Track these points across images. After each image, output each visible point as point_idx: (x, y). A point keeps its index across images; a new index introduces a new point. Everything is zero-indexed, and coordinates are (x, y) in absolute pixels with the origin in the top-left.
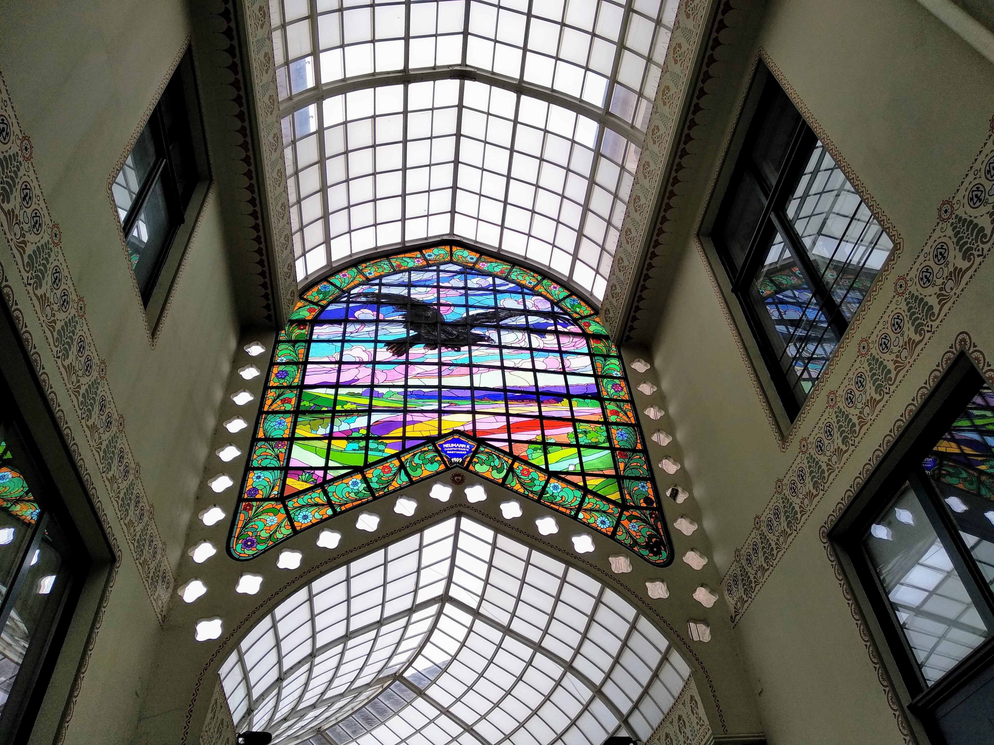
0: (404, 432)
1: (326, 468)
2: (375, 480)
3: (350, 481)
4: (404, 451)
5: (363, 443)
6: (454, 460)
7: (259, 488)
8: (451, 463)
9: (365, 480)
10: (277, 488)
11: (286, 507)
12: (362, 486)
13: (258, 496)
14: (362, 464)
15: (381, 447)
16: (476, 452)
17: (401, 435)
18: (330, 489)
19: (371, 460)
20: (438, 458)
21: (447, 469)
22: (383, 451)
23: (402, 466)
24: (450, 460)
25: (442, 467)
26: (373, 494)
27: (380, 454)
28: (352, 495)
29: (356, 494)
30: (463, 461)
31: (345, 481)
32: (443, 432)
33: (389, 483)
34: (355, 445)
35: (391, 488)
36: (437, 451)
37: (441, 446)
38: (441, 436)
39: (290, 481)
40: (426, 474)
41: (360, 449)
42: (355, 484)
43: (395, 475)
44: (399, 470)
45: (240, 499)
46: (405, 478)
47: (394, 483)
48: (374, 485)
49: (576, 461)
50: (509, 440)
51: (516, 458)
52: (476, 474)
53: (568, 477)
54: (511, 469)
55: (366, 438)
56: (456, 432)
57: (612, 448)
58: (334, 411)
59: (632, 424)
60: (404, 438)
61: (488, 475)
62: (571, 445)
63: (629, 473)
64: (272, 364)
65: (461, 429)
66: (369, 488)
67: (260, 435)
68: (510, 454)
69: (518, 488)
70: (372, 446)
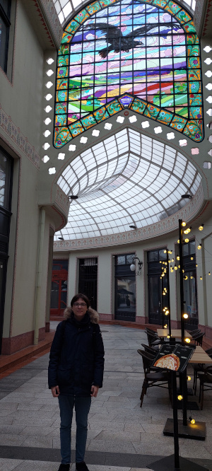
0: (107, 95)
1: (80, 113)
2: (97, 116)
3: (89, 117)
4: (107, 103)
5: (92, 101)
6: (125, 105)
7: (60, 122)
8: (124, 107)
9: (94, 117)
10: (65, 122)
11: (69, 129)
12: (93, 119)
13: (60, 125)
14: (92, 110)
15: (99, 102)
16: (133, 102)
18: (82, 121)
19: (95, 108)
20: (119, 105)
21: (123, 109)
23: (106, 110)
25: (121, 109)
26: (97, 122)
27: (98, 105)
29: (91, 122)
30: (129, 105)
31: (87, 118)
32: (121, 94)
33: (102, 117)
34: (89, 103)
35: (103, 119)
36: (119, 102)
37: (120, 100)
38: (120, 96)
39: (69, 119)
40: (115, 112)
41: (91, 104)
42: (91, 118)
43: (104, 114)
44: (105, 112)
45: (54, 127)
46: (107, 115)
47: (104, 117)
48: (97, 119)
49: (173, 101)
50: (146, 95)
51: (148, 103)
52: (133, 111)
53: (168, 109)
54: (146, 108)
55: (93, 99)
56: (126, 93)
57: (188, 94)
58: (81, 88)
59: (199, 81)
60: (107, 98)
61: (138, 111)
62: (171, 94)
63: (193, 104)
64: (57, 67)
65: (128, 92)
66: (95, 120)
67: (57, 100)
68: (146, 101)
69: (148, 115)
70: (96, 102)
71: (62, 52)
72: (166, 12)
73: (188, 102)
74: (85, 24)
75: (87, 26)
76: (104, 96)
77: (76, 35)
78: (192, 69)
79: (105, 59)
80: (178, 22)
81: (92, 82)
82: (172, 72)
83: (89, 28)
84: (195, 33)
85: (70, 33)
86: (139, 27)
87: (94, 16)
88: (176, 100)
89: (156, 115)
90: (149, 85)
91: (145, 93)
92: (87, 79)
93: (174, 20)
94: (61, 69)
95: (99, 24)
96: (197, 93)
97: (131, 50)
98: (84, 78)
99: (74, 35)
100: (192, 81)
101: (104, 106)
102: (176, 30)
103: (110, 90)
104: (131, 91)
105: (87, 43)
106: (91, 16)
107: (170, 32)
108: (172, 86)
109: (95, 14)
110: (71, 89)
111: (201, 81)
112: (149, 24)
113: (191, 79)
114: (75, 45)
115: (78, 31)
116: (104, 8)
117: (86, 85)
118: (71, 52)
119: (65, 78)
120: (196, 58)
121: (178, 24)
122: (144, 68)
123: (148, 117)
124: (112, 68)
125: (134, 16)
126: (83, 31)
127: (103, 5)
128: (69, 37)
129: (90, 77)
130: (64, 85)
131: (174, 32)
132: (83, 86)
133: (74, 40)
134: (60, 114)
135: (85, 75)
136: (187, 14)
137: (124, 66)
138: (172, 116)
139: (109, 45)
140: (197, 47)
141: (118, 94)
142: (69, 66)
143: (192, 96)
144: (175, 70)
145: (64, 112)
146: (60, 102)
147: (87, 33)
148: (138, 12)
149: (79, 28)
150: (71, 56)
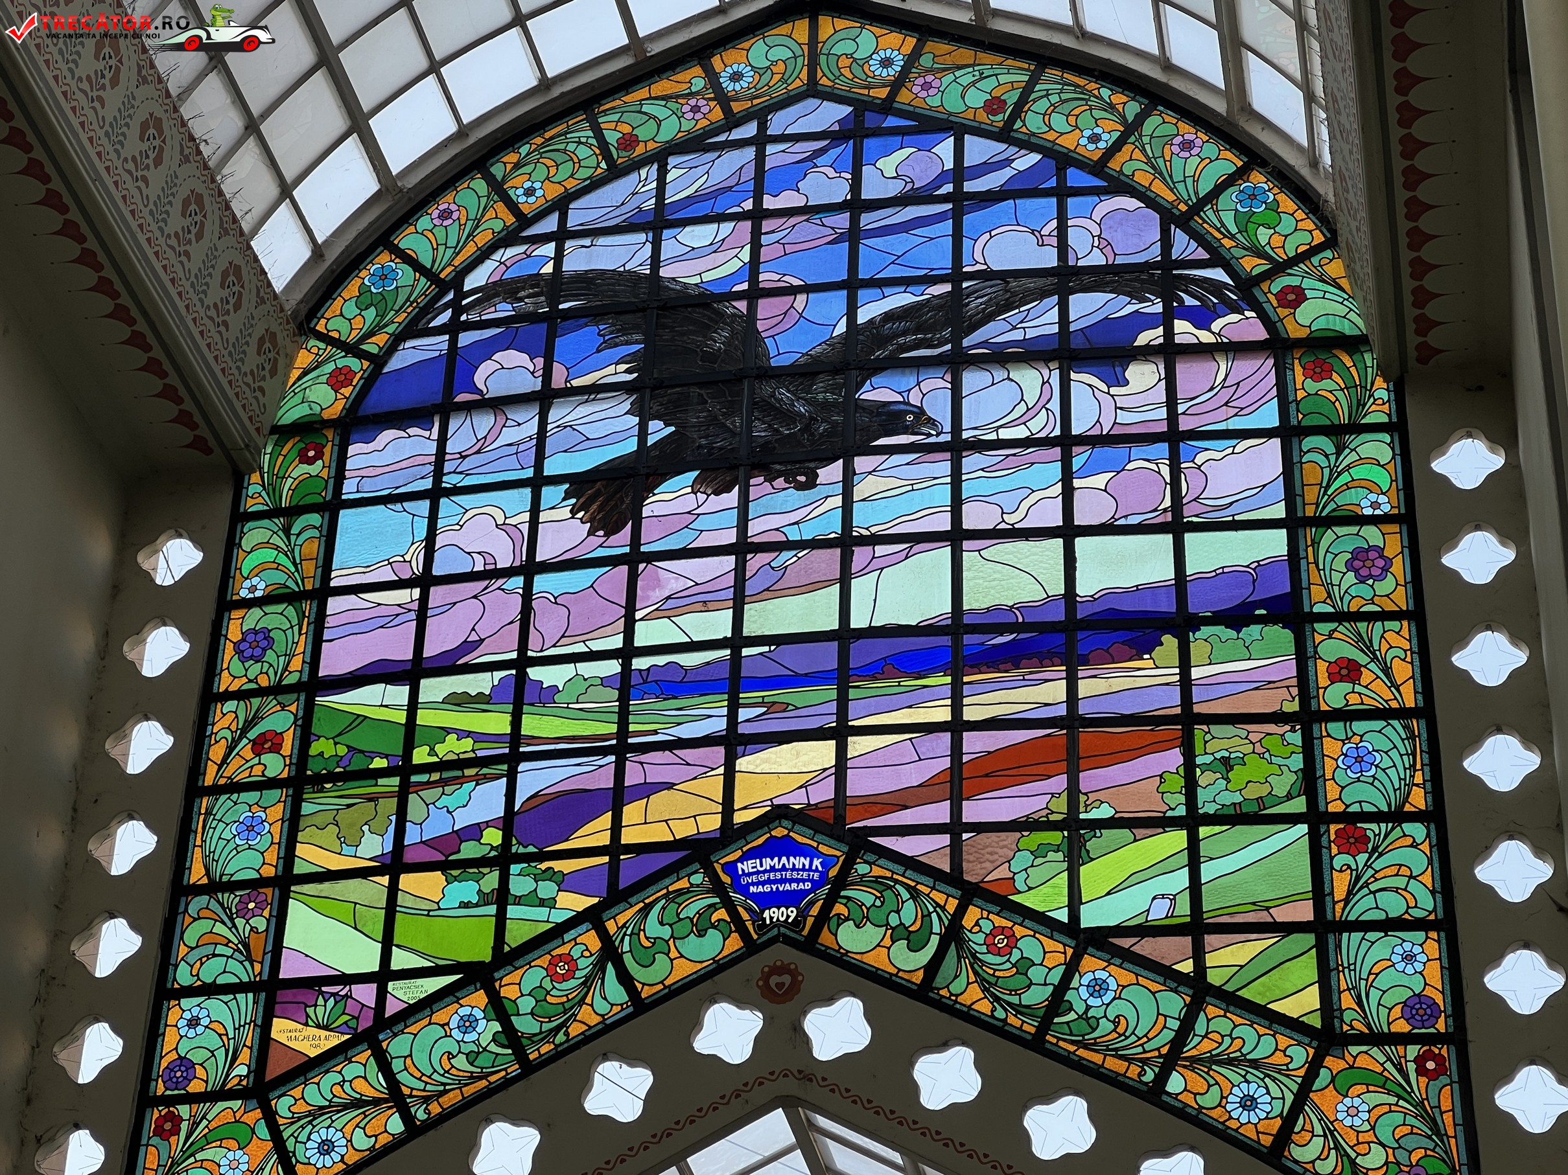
0: (616, 828)
1: (384, 976)
2: (526, 1004)
3: (451, 1014)
4: (615, 896)
5: (491, 880)
6: (774, 914)
7: (197, 1057)
8: (762, 927)
9: (499, 1009)
10: (245, 1056)
11: (270, 1117)
12: (489, 1029)
13: (195, 1087)
14: (486, 956)
15: (547, 889)
16: (841, 882)
17: (604, 839)
18: (397, 1046)
19: (516, 935)
20: (722, 914)
21: (751, 947)
22: (550, 903)
23: (610, 953)
24: (757, 917)
25: (735, 943)
26: (520, 1054)
27: (541, 913)
28: (461, 1062)
29: (472, 1057)
30: (803, 915)
31: (440, 1017)
32: (740, 818)
33: (569, 1010)
34: (467, 890)
35: (575, 1029)
36: (717, 888)
37: (730, 868)
38: (730, 833)
39: (281, 1029)
40: (684, 970)
41: (484, 899)
42: (468, 1024)
43: (587, 983)
44: (599, 968)
45: (146, 1100)
46: (616, 992)
47: (585, 1013)
48: (525, 1025)
49: (1182, 879)
50: (955, 828)
51: (971, 893)
52: (841, 960)
53: (1147, 947)
54: (954, 934)
55: (502, 860)
56: (779, 813)
57: (1315, 818)
58: (404, 769)
59: (1402, 714)
60: (615, 848)
61: (878, 960)
62: (1163, 823)
63: (1363, 908)
64: (226, 604)
65: (797, 800)
66: (510, 1036)
67: (197, 874)
68: (953, 878)
69: (973, 996)
70: (520, 885)
71: (272, 489)
72: (1120, 186)
73: (1319, 892)
74: (475, 280)
75: (491, 292)
76: (596, 832)
77: (396, 363)
78: (1339, 617)
79: (619, 545)
80: (1217, 259)
81: (498, 722)
82: (1170, 642)
83: (504, 310)
84: (1353, 344)
85: (352, 349)
86: (900, 299)
87: (550, 224)
88: (1207, 872)
89: (1037, 996)
90: (975, 744)
91: (940, 812)
92: (458, 701)
93: (1183, 245)
94: (253, 618)
95: (588, 281)
96: (1397, 816)
97: (831, 473)
98: (433, 689)
99: (378, 361)
100: (1345, 715)
101: (592, 917)
102: (1202, 319)
103: (647, 790)
104: (824, 792)
105: (484, 422)
106: (525, 221)
107: (1151, 336)
108: (1174, 758)
109: (561, 205)
110: (318, 781)
111: (1426, 712)
112: (987, 275)
113: (1335, 696)
114: (389, 434)
115: (414, 329)
116: (635, 166)
117: (451, 748)
118: (349, 489)
119: (277, 690)
120: (1372, 535)
121: (1218, 274)
122: (939, 606)
123: (968, 1016)
124: (670, 608)
125: (867, 220)
126: (453, 329)
127: (629, 142)
128: (338, 380)
129: (481, 683)
130: (267, 743)
131: (1184, 330)
132: (420, 756)
133: (376, 403)
134: (210, 990)
135: (448, 665)
136: (1287, 203)
137: (770, 592)
138: (1174, 1004)
139: (658, 430)
140: (1378, 447)
141: (712, 823)
142: (324, 591)
143: (1355, 843)
144: (1196, 623)
145: (239, 972)
146: (215, 887)
147: (486, 350)
148: (893, 189)
149: (429, 309)
150: (345, 516)
